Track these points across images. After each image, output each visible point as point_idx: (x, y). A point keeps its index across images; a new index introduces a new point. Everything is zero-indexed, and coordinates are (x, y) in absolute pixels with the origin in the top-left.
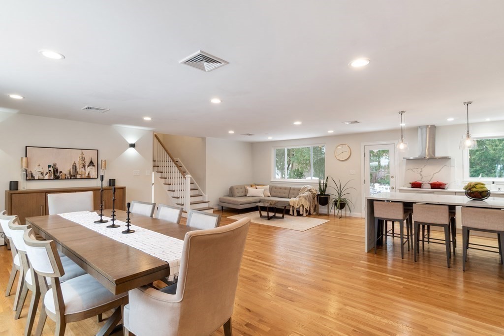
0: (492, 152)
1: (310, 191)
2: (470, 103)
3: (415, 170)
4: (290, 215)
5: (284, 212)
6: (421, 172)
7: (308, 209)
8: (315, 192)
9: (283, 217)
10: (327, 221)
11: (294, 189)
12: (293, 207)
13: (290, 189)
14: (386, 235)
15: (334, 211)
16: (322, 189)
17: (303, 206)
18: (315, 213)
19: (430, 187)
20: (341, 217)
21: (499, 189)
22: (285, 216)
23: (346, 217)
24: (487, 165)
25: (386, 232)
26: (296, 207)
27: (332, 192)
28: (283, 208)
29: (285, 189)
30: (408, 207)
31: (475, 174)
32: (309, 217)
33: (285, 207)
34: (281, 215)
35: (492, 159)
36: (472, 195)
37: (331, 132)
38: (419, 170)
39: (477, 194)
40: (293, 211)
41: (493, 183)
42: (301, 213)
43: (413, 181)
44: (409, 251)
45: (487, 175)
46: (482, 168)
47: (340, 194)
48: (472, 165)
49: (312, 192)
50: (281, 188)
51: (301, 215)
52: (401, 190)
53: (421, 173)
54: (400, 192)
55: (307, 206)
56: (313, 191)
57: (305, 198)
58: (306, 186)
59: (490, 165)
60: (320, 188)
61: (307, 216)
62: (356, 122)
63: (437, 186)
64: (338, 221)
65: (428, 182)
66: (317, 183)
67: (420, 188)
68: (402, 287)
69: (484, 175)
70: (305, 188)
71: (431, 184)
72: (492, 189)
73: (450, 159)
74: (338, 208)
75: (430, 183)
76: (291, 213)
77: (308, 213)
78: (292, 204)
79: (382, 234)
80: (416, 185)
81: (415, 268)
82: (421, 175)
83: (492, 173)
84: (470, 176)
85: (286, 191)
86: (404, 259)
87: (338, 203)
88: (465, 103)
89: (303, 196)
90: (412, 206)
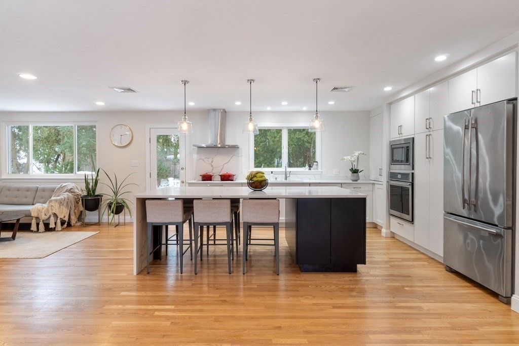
0: (271, 143)
1: (70, 191)
2: (253, 80)
3: (206, 160)
4: (32, 231)
5: (17, 227)
6: (212, 162)
7: (66, 219)
8: (80, 193)
9: (14, 237)
10: (94, 233)
11: (44, 190)
12: (37, 218)
13: (37, 190)
14: (167, 244)
15: (107, 216)
16: (91, 187)
17: (55, 215)
18: (79, 224)
19: (220, 179)
20: (117, 225)
21: (276, 178)
22: (18, 234)
23: (125, 224)
24: (268, 156)
25: (167, 240)
26: (43, 217)
27: (105, 191)
28: (15, 222)
29: (28, 190)
30: (188, 205)
31: (258, 165)
32: (68, 231)
33: (18, 220)
34: (9, 234)
35: (272, 151)
36: (253, 185)
37: (100, 104)
38: (210, 160)
39: (257, 184)
40: (38, 225)
41: (272, 172)
42: (52, 226)
43: (203, 173)
44: (192, 259)
45: (268, 166)
46: (265, 159)
47: (116, 194)
48: (257, 156)
49: (74, 192)
50: (18, 190)
51: (53, 230)
52: (190, 184)
53: (212, 164)
54: (189, 186)
55: (63, 214)
56: (76, 191)
57: (61, 202)
58: (64, 184)
59: (271, 156)
60: (87, 187)
61: (63, 230)
62: (130, 90)
63: (226, 178)
64: (113, 230)
65: (218, 173)
66: (82, 179)
67: (211, 180)
68: (169, 323)
69: (266, 166)
70: (62, 188)
71: (221, 176)
72: (270, 179)
73: (238, 148)
74: (113, 212)
75: (220, 174)
76: (34, 227)
77: (65, 225)
78: (34, 214)
79: (161, 244)
80: (207, 178)
81: (193, 285)
82: (212, 166)
83: (271, 164)
84: (255, 167)
85: (29, 193)
86: (183, 274)
87: (113, 206)
88: (248, 80)
89: (56, 201)
90: (193, 203)
